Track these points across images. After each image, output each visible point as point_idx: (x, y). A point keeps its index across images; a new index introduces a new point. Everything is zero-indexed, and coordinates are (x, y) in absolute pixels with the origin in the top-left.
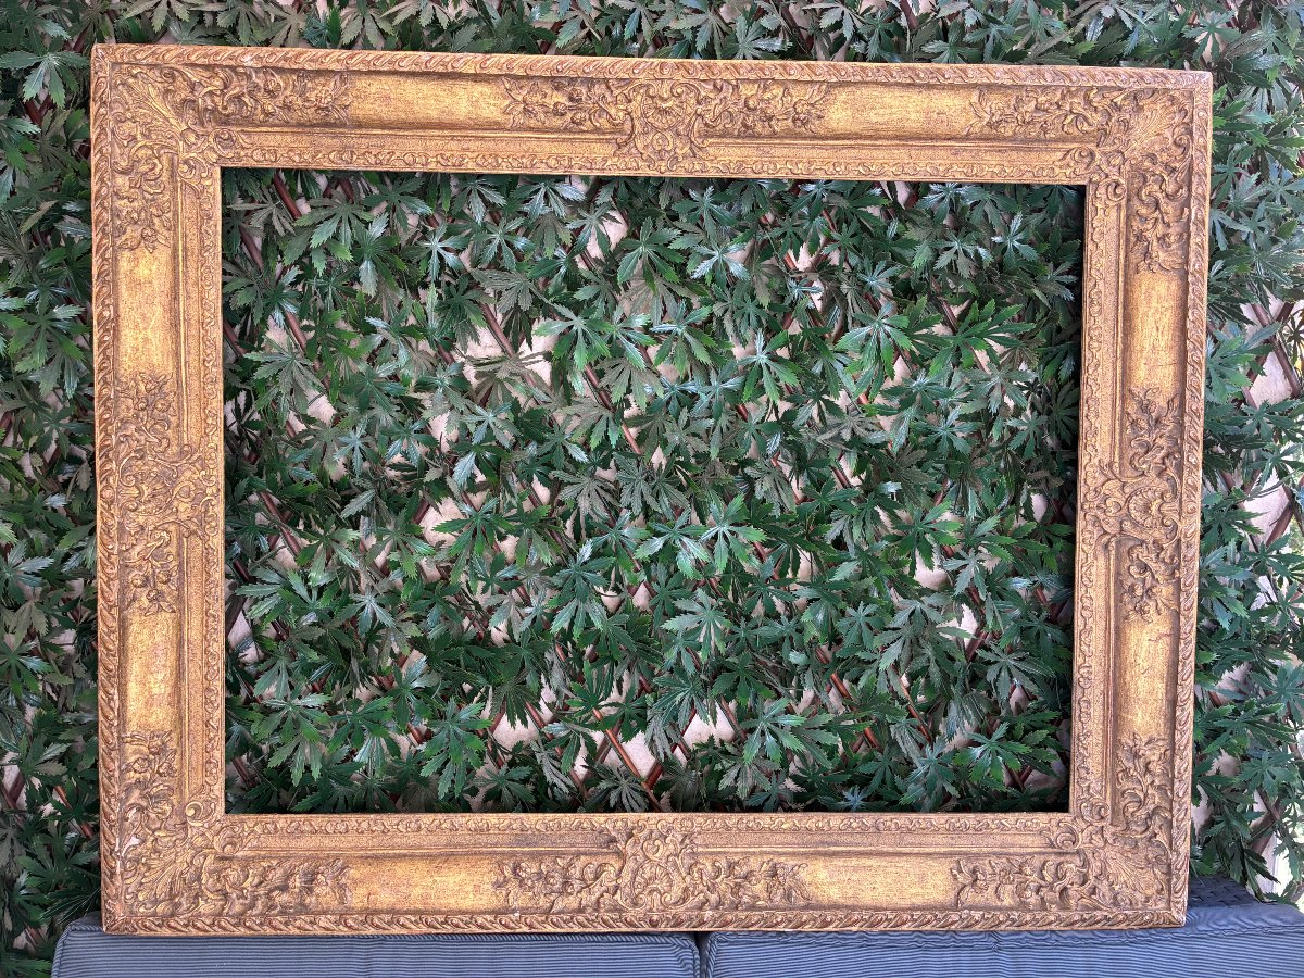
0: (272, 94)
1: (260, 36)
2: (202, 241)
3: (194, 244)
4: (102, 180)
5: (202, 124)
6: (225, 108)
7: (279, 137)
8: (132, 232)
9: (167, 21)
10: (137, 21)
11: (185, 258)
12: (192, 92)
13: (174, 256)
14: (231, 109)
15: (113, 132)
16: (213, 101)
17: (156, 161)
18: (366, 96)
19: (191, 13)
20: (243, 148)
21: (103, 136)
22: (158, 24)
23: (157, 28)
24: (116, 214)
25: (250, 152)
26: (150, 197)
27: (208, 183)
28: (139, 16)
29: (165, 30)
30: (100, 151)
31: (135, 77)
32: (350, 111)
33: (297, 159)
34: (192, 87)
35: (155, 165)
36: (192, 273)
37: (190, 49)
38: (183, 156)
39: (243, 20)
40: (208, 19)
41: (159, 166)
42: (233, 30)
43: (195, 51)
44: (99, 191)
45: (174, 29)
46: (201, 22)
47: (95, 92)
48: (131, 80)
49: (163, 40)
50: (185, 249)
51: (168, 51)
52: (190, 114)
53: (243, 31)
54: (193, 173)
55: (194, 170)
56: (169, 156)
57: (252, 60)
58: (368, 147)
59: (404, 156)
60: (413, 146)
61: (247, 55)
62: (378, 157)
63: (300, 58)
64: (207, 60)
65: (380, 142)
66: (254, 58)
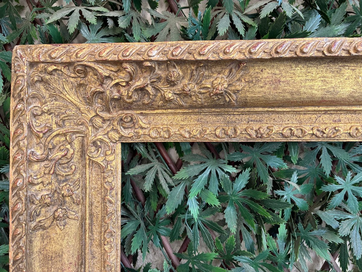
0: (171, 83)
1: (148, 34)
2: (105, 209)
3: (97, 210)
4: (18, 171)
5: (109, 111)
6: (130, 97)
7: (170, 117)
8: (45, 215)
9: (79, 26)
10: (56, 26)
11: (91, 224)
12: (102, 84)
13: (82, 226)
14: (135, 97)
15: (29, 127)
16: (119, 91)
17: (69, 146)
18: (258, 81)
19: (98, 18)
20: (142, 128)
21: (20, 131)
22: (72, 27)
23: (72, 30)
24: (30, 200)
25: (147, 131)
26: (63, 179)
27: (111, 158)
28: (58, 22)
29: (77, 32)
30: (18, 144)
31: (51, 73)
32: (241, 95)
33: (187, 135)
34: (102, 80)
35: (68, 150)
36: (96, 236)
37: (101, 46)
38: (91, 138)
39: (135, 23)
40: (110, 23)
41: (71, 151)
42: (129, 29)
43: (106, 48)
44: (15, 183)
45: (84, 32)
46: (105, 25)
47: (15, 90)
48: (48, 77)
49: (75, 40)
50: (91, 215)
51: (81, 50)
52: (98, 104)
53: (136, 30)
54: (100, 152)
55: (100, 149)
56: (80, 139)
57: (158, 54)
58: (248, 122)
59: (283, 130)
60: (288, 120)
61: (153, 50)
62: (259, 131)
63: (205, 50)
64: (116, 56)
65: (258, 117)
66: (160, 52)
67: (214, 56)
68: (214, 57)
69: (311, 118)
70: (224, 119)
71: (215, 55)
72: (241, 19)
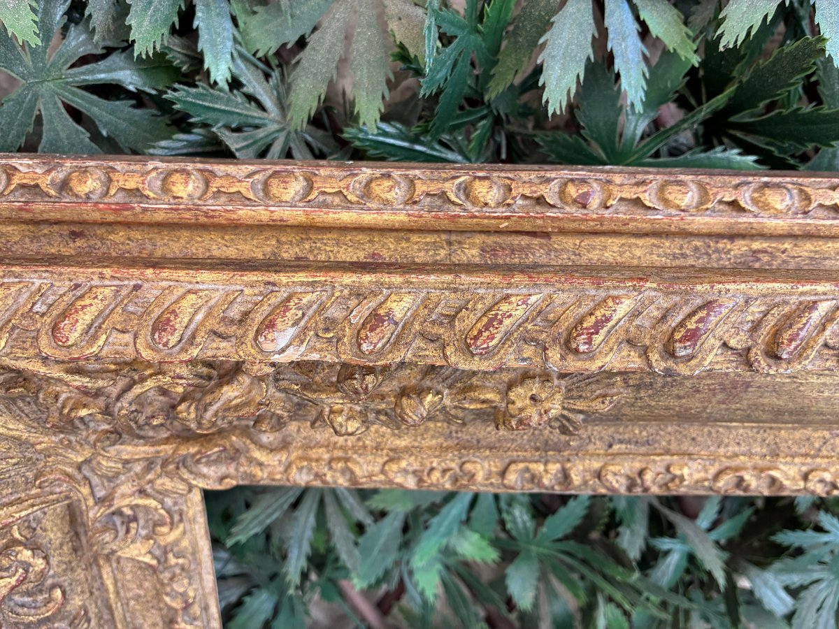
6: (209, 428)
20: (263, 465)
25: (279, 468)
38: (96, 512)
54: (133, 532)
55: (133, 525)
56: (58, 510)
57: (300, 338)
58: (610, 446)
59: (716, 477)
60: (738, 444)
61: (279, 325)
62: (639, 481)
63: (492, 338)
64: (128, 338)
65: (644, 434)
66: (306, 328)
67: (525, 356)
68: (524, 360)
69: (808, 439)
70: (533, 434)
71: (529, 351)
72: (637, 18)
